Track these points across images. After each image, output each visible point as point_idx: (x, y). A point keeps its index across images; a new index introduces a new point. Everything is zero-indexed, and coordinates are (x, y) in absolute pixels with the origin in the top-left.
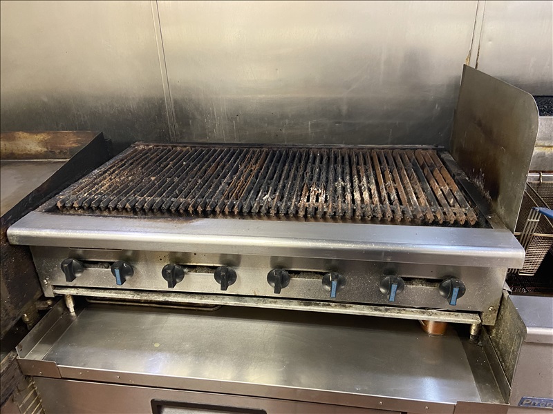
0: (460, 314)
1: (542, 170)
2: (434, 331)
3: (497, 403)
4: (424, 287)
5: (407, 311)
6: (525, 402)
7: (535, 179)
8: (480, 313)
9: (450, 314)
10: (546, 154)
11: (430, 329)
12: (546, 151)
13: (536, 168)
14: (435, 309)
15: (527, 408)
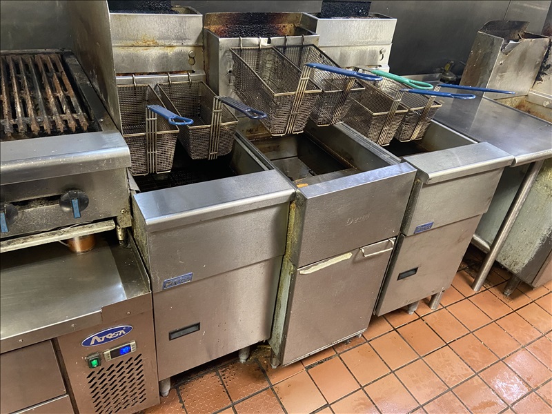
0: (94, 224)
1: (170, 70)
2: (83, 248)
3: (142, 294)
4: (45, 207)
5: (35, 237)
6: (167, 284)
7: (165, 80)
8: (115, 219)
9: (83, 227)
10: (169, 54)
11: (78, 248)
12: (168, 51)
13: (163, 68)
14: (68, 226)
15: (172, 289)
